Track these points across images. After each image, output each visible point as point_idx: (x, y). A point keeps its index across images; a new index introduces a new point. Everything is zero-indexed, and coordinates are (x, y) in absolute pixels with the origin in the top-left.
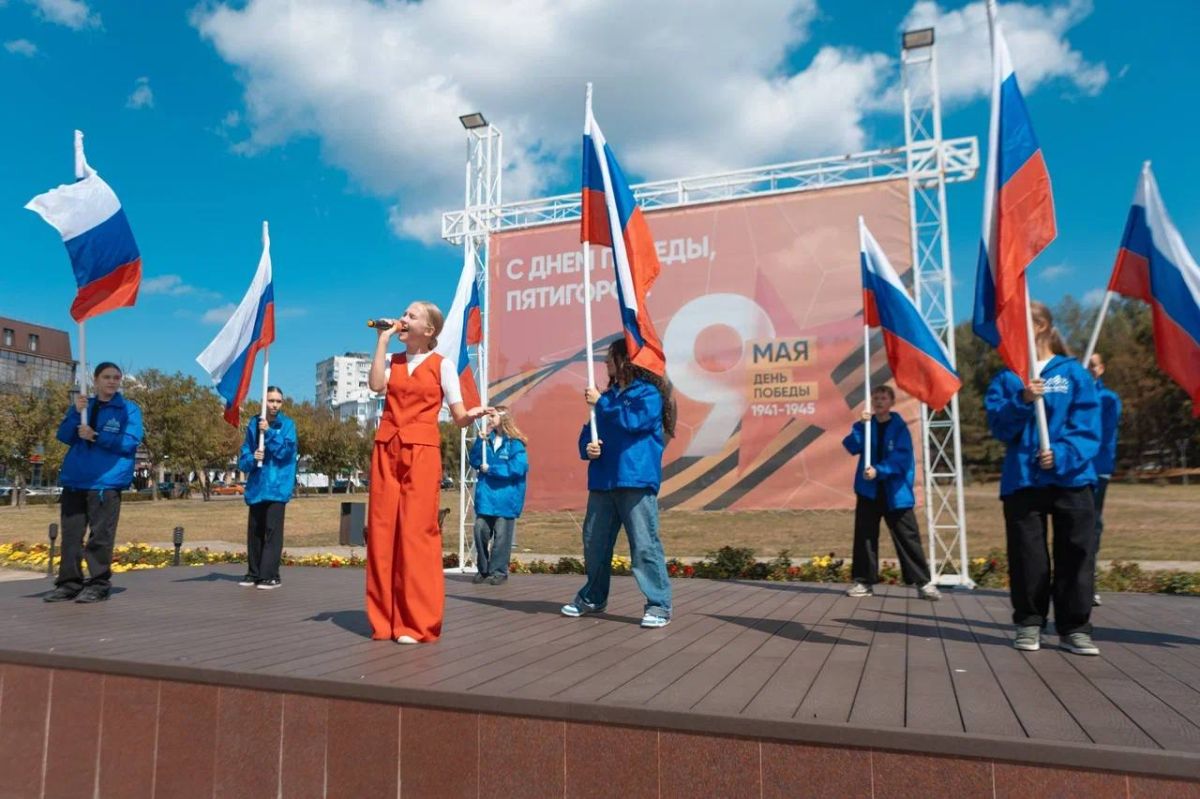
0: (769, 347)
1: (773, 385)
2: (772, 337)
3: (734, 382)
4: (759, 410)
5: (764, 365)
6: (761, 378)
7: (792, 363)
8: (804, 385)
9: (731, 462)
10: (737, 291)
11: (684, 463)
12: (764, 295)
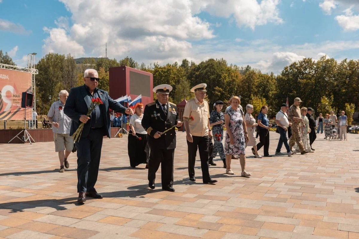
0: (15, 95)
1: (15, 101)
2: (15, 94)
3: (11, 100)
4: (14, 105)
5: (14, 98)
6: (14, 100)
7: (18, 98)
8: (19, 102)
9: (10, 113)
10: (11, 86)
11: (4, 112)
12: (15, 87)
